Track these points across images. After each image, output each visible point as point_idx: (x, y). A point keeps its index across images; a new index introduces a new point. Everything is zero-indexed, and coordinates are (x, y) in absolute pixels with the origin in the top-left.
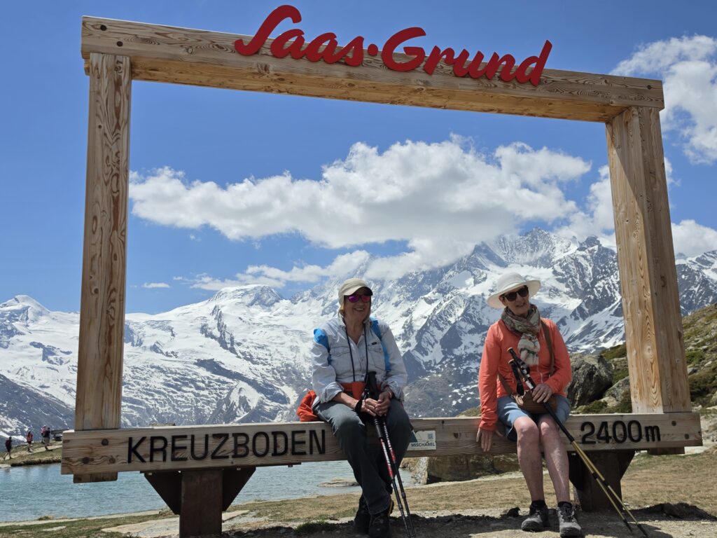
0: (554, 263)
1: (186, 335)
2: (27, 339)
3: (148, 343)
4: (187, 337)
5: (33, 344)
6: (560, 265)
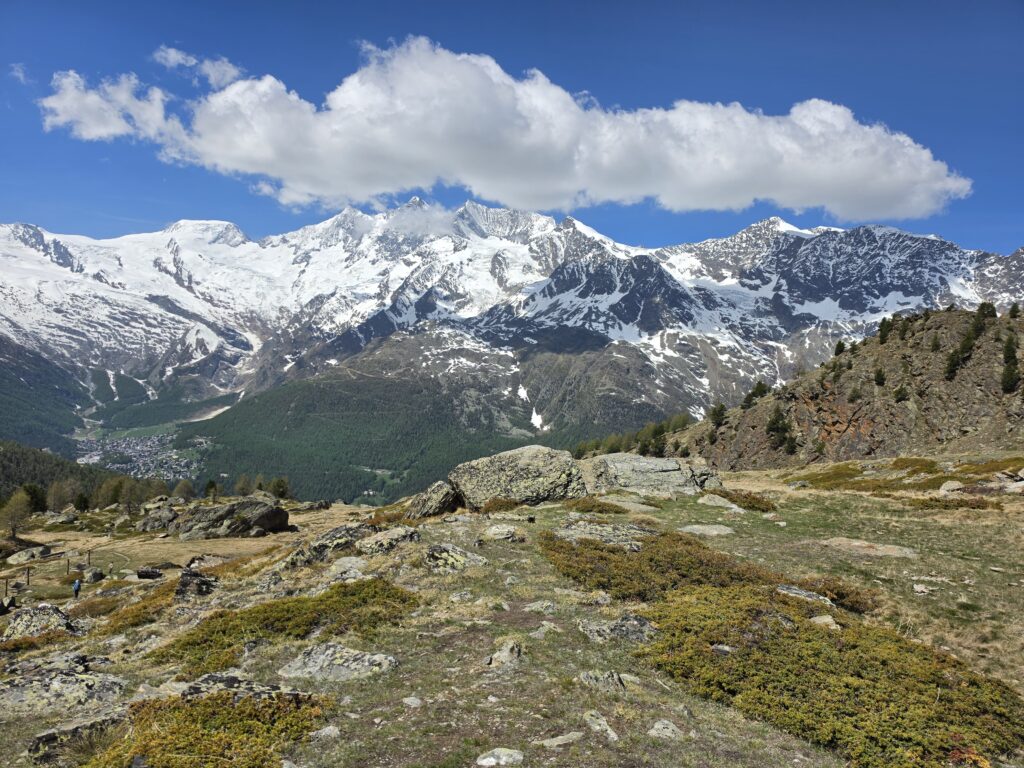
0: (531, 241)
3: (90, 269)
6: (537, 243)
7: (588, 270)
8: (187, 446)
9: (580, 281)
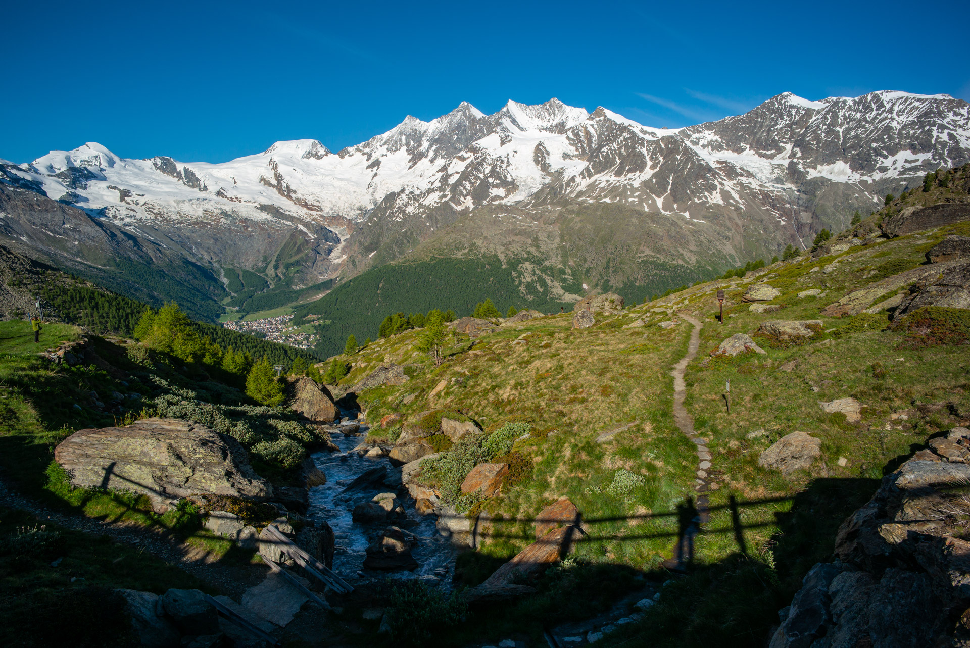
0: (567, 131)
3: (213, 188)
5: (110, 187)
6: (573, 132)
7: (620, 152)
8: (304, 323)
9: (613, 163)
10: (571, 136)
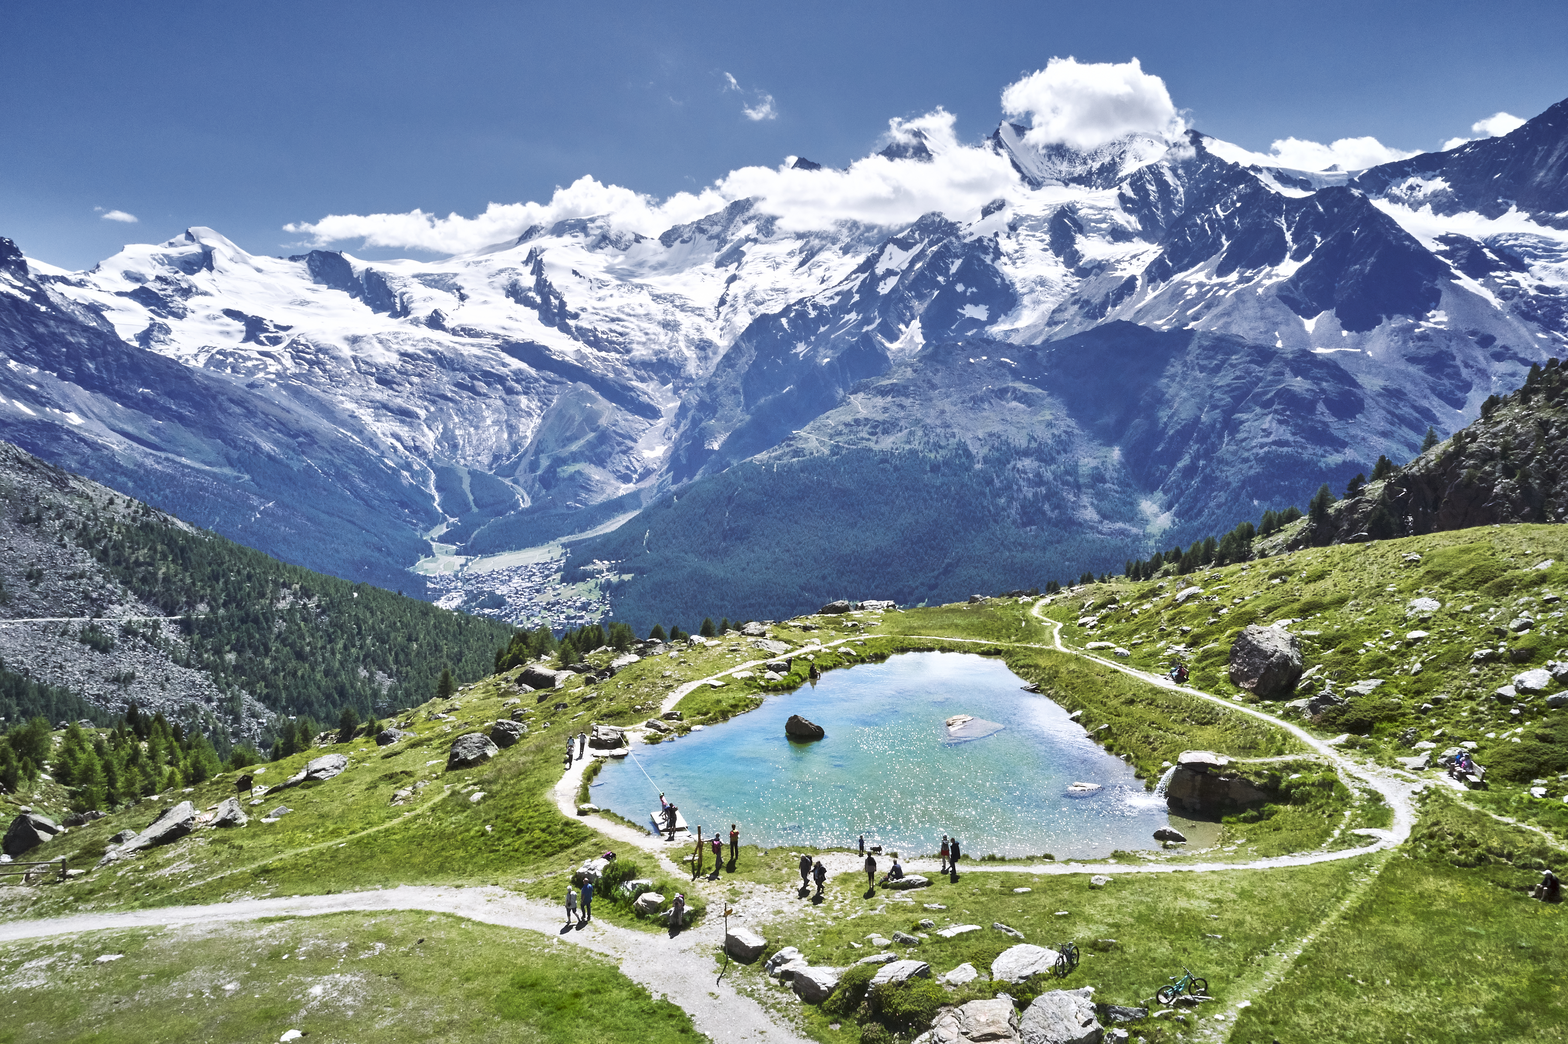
0: (1122, 180)
1: (484, 298)
2: (219, 303)
3: (422, 311)
4: (485, 302)
5: (229, 313)
6: (1131, 184)
7: (1230, 224)
8: (580, 577)
9: (1216, 246)
10: (1129, 193)
